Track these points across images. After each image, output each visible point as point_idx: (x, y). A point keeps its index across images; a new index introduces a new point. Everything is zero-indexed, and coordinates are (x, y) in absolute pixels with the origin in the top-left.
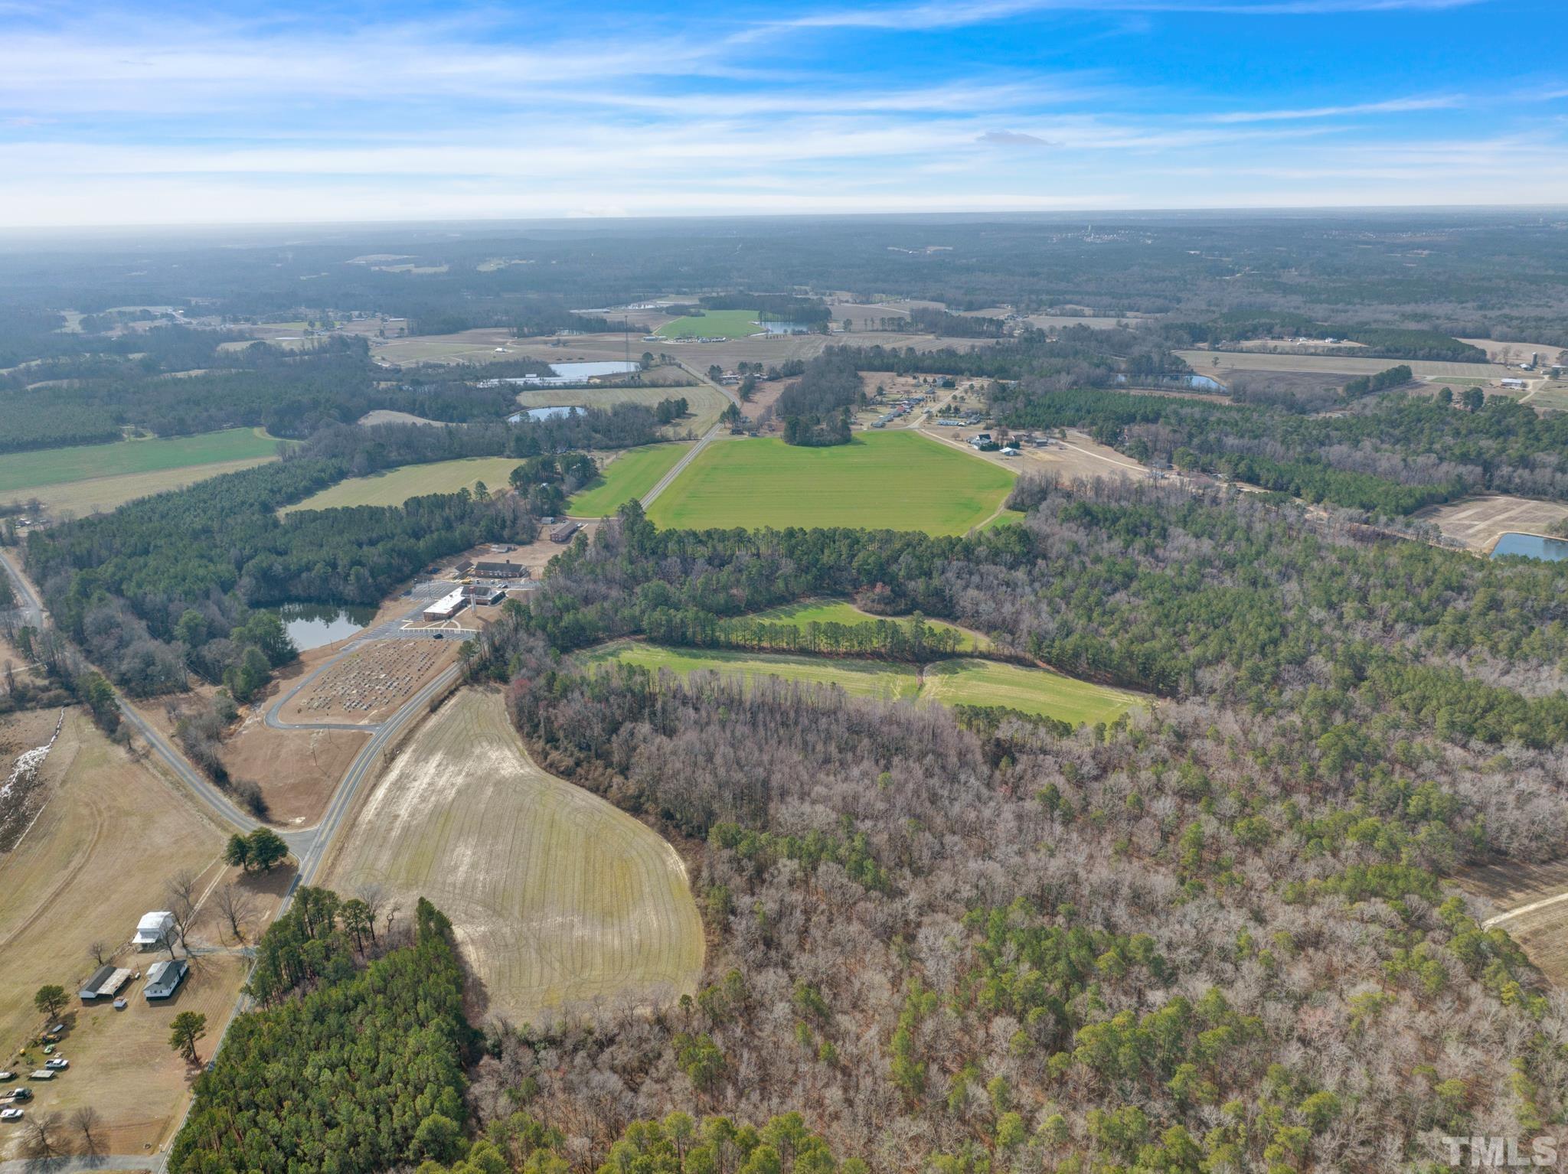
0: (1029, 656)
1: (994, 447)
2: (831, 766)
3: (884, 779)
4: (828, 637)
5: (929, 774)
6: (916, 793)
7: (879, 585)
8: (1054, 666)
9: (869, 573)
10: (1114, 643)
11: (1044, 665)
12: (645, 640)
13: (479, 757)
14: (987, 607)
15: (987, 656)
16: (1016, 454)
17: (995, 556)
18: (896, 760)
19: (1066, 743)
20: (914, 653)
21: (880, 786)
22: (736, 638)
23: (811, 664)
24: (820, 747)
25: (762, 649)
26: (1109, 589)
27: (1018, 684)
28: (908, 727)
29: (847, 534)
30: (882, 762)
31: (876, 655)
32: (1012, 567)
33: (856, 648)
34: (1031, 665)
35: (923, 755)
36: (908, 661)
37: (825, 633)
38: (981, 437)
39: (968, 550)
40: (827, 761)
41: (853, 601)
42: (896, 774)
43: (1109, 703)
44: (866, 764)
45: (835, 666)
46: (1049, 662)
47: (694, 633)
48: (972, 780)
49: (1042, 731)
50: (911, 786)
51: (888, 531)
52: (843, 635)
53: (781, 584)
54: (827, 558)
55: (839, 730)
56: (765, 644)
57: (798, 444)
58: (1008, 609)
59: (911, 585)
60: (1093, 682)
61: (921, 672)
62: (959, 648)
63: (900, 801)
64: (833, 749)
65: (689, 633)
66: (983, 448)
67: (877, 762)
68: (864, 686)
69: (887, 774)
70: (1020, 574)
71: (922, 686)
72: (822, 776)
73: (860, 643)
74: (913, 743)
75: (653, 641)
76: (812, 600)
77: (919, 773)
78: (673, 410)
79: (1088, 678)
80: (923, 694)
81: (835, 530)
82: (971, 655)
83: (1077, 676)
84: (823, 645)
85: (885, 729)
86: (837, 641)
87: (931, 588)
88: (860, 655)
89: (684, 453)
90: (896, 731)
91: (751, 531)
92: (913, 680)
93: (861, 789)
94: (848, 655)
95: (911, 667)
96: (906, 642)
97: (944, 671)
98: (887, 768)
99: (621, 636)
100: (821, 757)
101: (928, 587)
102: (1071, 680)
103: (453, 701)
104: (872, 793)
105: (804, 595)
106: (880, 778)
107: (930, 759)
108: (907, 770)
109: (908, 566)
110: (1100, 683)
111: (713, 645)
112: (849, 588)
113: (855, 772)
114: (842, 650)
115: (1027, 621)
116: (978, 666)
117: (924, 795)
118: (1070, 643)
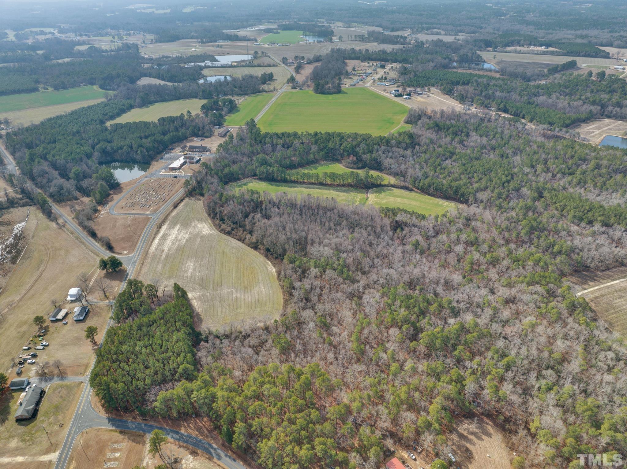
0: (411, 186)
1: (400, 95)
2: (331, 231)
3: (352, 237)
4: (331, 178)
5: (369, 235)
6: (364, 242)
7: (352, 156)
8: (420, 190)
9: (347, 151)
10: (444, 182)
11: (416, 190)
12: (257, 179)
13: (194, 227)
14: (394, 166)
15: (394, 186)
16: (409, 99)
17: (399, 144)
18: (357, 229)
19: (423, 223)
20: (365, 185)
21: (350, 239)
22: (294, 178)
23: (324, 189)
24: (327, 224)
25: (304, 183)
26: (444, 159)
27: (405, 198)
28: (361, 216)
29: (339, 135)
30: (351, 230)
31: (350, 185)
32: (405, 149)
33: (342, 183)
34: (412, 190)
35: (367, 227)
36: (362, 188)
37: (329, 176)
38: (395, 90)
39: (388, 142)
40: (330, 229)
41: (341, 163)
42: (356, 235)
43: (441, 206)
44: (345, 231)
45: (333, 190)
46: (418, 189)
47: (277, 176)
48: (386, 237)
49: (414, 217)
50: (362, 239)
51: (356, 133)
52: (337, 177)
53: (312, 155)
54: (331, 145)
55: (335, 217)
56: (305, 181)
57: (319, 93)
58: (403, 167)
59: (364, 156)
61: (367, 193)
62: (383, 183)
63: (357, 246)
64: (332, 225)
65: (275, 176)
66: (396, 96)
67: (349, 230)
68: (345, 198)
69: (352, 235)
70: (408, 152)
71: (367, 198)
72: (327, 235)
73: (343, 181)
74: (363, 222)
75: (261, 179)
76: (324, 162)
77: (365, 234)
78: (267, 78)
79: (433, 195)
80: (368, 202)
81: (334, 133)
82: (387, 186)
83: (429, 195)
84: (329, 181)
85: (352, 216)
86: (334, 180)
88: (343, 186)
89: (272, 98)
90: (357, 217)
91: (300, 133)
92: (364, 196)
93: (343, 241)
94: (338, 185)
95: (363, 190)
96: (362, 180)
97: (376, 192)
98: (353, 232)
99: (248, 177)
100: (327, 228)
101: (371, 157)
102: (427, 196)
103: (182, 204)
104: (347, 242)
105: (321, 160)
106: (350, 236)
107: (370, 228)
108: (361, 233)
109: (363, 149)
110: (438, 197)
111: (285, 181)
112: (339, 157)
113: (341, 234)
114: (336, 183)
115: (410, 172)
116: (390, 190)
117: (367, 243)
118: (427, 181)
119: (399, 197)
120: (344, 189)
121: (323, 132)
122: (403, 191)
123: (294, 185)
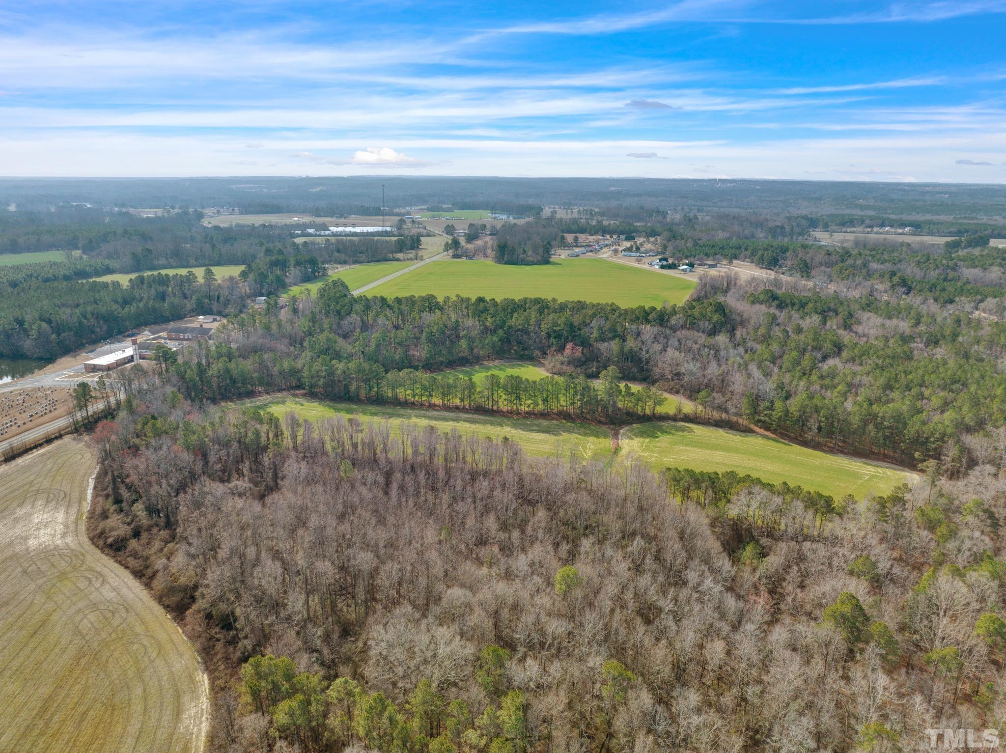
0: (743, 421)
1: (673, 266)
2: (484, 552)
3: (565, 579)
4: (508, 393)
5: (638, 569)
6: (619, 602)
7: (569, 346)
8: (774, 432)
9: (558, 336)
10: (849, 405)
11: (762, 431)
12: (304, 395)
13: (16, 520)
14: (690, 367)
15: (688, 419)
16: (691, 271)
17: (691, 324)
18: (586, 544)
19: (834, 526)
20: (608, 416)
21: (559, 587)
22: (403, 393)
23: (485, 423)
24: (470, 522)
25: (432, 406)
27: (736, 451)
28: (601, 498)
29: (537, 301)
30: (565, 547)
31: (564, 416)
32: (713, 333)
33: (541, 407)
34: (747, 431)
35: (628, 535)
36: (600, 422)
37: (505, 388)
38: (660, 260)
39: (662, 318)
40: (481, 542)
41: (541, 365)
42: (584, 569)
43: (856, 476)
44: (537, 552)
45: (514, 426)
46: (767, 429)
47: (358, 388)
48: (708, 582)
49: (798, 506)
50: (611, 588)
51: (579, 302)
52: (526, 390)
53: (463, 343)
54: (516, 321)
55: (505, 498)
56: (436, 401)
57: (506, 264)
58: (713, 370)
59: (603, 347)
60: (824, 451)
61: (616, 435)
62: (660, 410)
63: (591, 621)
64: (491, 523)
65: (353, 388)
66: (662, 267)
67: (556, 545)
68: (547, 448)
69: (570, 570)
70: (722, 339)
71: (617, 450)
72: (468, 568)
73: (545, 401)
74: (611, 521)
75: (312, 395)
76: (497, 362)
77: (622, 567)
78: (408, 243)
79: (817, 446)
80: (619, 459)
81: (526, 299)
82: (674, 419)
83: (805, 443)
84: (503, 404)
85: (570, 498)
86: (518, 398)
87: (626, 349)
88: (544, 415)
89: (408, 266)
90: (587, 503)
92: (607, 443)
93: (525, 595)
94: (529, 414)
95: (604, 428)
96: (598, 403)
97: (642, 434)
98: (572, 557)
99: (280, 390)
100: (470, 536)
101: (622, 348)
102: (796, 448)
103: (42, 451)
104: (544, 600)
105: (489, 358)
106: (559, 574)
107: (638, 543)
108: (604, 559)
109: (600, 328)
110: (832, 451)
111: (379, 401)
112: (537, 353)
113: (521, 563)
114: (524, 408)
115: (738, 382)
116: (683, 429)
117: (632, 606)
118: (794, 405)
119: (716, 447)
120: (545, 423)
121: (498, 300)
122: (721, 433)
123: (402, 411)
